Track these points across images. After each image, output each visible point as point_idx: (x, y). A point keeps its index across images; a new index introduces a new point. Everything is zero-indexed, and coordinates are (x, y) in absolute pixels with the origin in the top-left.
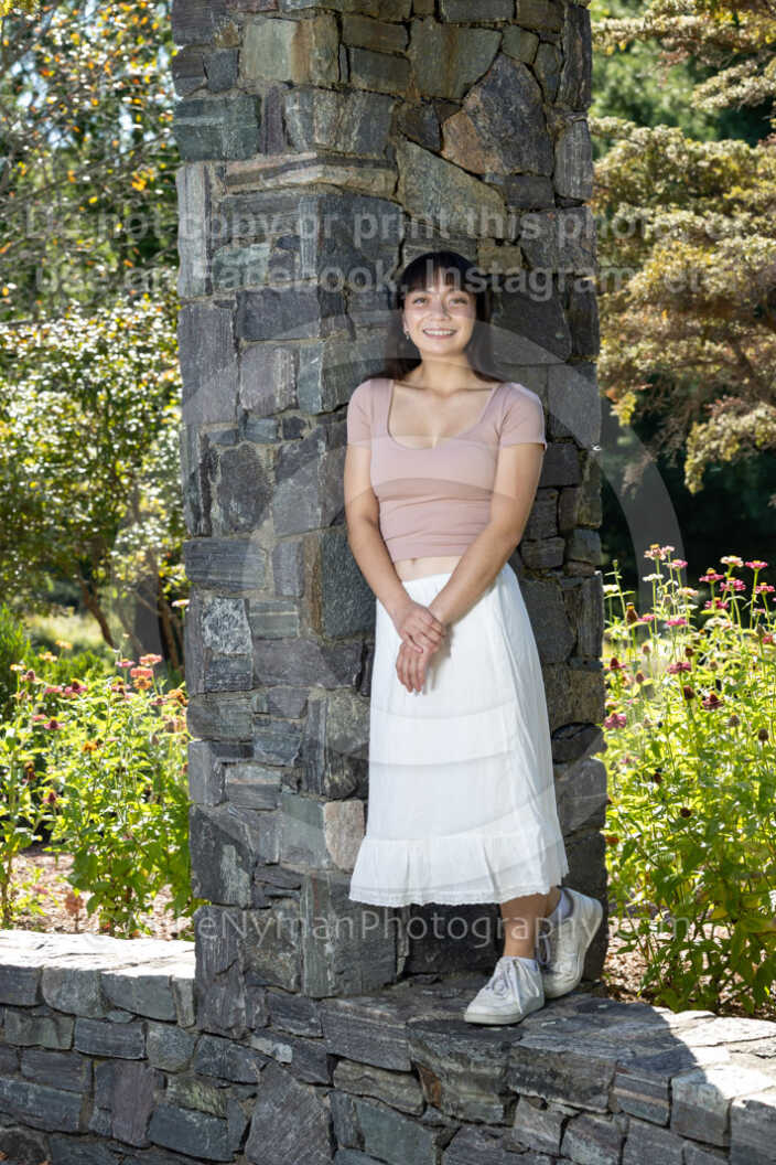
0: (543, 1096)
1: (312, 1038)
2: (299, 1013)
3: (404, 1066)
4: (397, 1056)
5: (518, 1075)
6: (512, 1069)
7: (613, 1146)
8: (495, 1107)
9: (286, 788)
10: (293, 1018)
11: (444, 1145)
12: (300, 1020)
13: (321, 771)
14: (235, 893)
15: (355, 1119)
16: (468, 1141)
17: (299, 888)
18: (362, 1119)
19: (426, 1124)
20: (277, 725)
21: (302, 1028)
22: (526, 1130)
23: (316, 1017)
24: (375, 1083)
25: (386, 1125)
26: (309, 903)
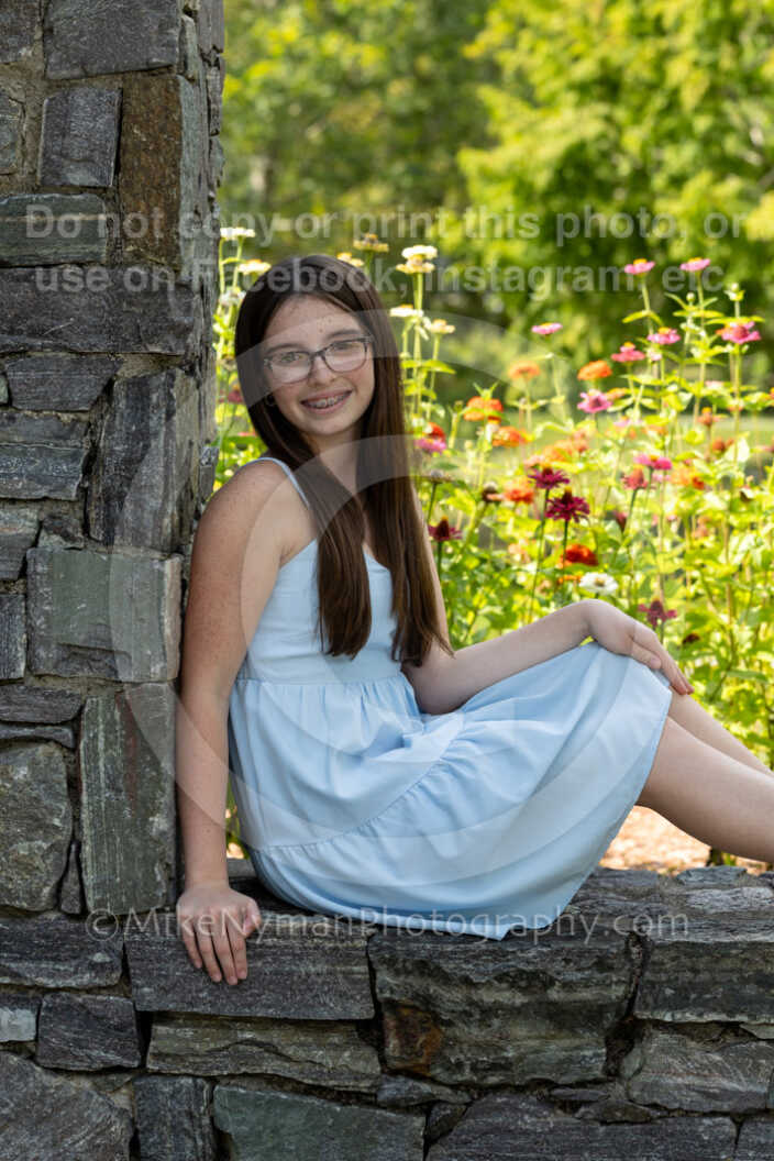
0: (739, 1018)
1: (89, 991)
2: (53, 948)
3: (361, 1010)
4: (342, 995)
5: (669, 992)
6: (653, 984)
8: (588, 1053)
9: (50, 542)
10: (40, 959)
11: (430, 1141)
12: (56, 959)
15: (206, 1121)
16: (499, 1119)
17: (75, 723)
18: (230, 1119)
19: (393, 1105)
20: (31, 425)
21: (66, 975)
22: (670, 1081)
23: (108, 950)
24: (269, 1048)
25: (295, 1119)
26: (109, 745)
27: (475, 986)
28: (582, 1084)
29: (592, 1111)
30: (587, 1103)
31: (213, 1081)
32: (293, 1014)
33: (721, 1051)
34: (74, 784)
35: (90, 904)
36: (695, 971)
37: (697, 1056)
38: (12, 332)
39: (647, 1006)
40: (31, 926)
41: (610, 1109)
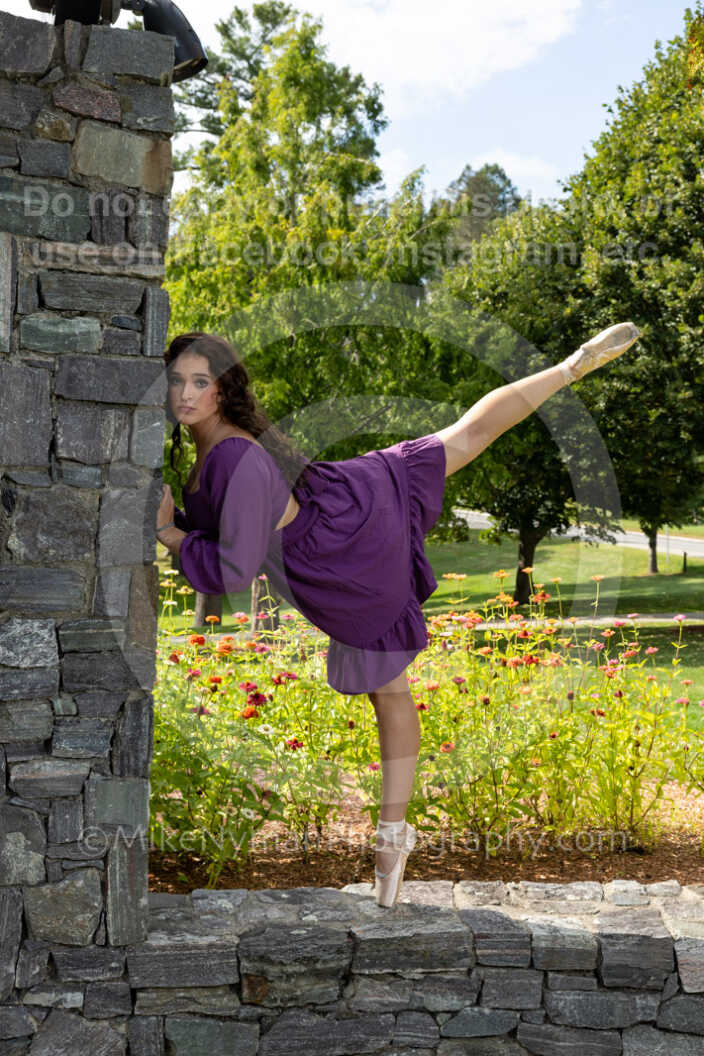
1: (109, 981)
2: (92, 962)
3: (233, 979)
4: (225, 973)
5: (367, 961)
6: (361, 958)
7: (472, 991)
8: (331, 989)
9: (96, 776)
10: (86, 968)
11: (261, 1034)
12: (94, 967)
13: (144, 757)
14: (23, 873)
15: (162, 1036)
16: (292, 1022)
17: (105, 859)
18: (173, 1033)
19: (246, 1020)
20: (87, 724)
21: (98, 974)
22: (367, 1000)
23: (118, 961)
24: (192, 1000)
25: (203, 1031)
26: (121, 868)
27: (285, 965)
28: (328, 1003)
29: (334, 1014)
30: (330, 1012)
31: (165, 1017)
32: (203, 984)
33: (389, 984)
34: (104, 886)
35: (111, 942)
36: (379, 951)
37: (379, 987)
38: (79, 682)
39: (357, 968)
40: (81, 952)
41: (340, 1014)
